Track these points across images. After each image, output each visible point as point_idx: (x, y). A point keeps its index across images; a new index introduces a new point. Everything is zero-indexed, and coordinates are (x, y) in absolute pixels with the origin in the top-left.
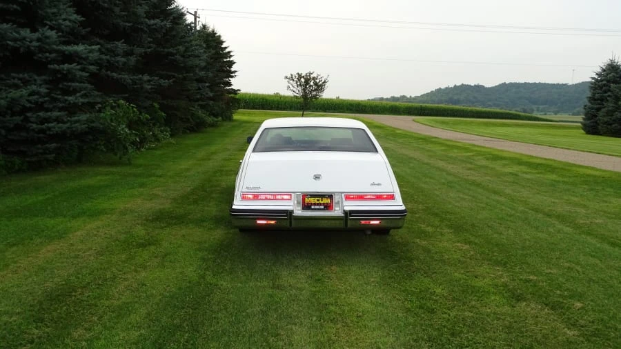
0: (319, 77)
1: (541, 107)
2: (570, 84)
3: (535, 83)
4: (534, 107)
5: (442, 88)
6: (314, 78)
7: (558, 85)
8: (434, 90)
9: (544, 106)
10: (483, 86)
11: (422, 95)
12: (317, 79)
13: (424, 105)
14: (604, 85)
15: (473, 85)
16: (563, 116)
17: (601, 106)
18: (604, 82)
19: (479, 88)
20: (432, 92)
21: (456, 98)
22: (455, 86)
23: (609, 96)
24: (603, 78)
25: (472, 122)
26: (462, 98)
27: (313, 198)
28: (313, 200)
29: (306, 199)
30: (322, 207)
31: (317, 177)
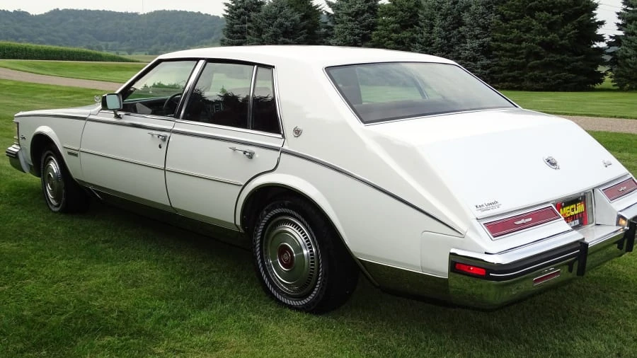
1: (110, 44)
2: (141, 13)
3: (98, 11)
4: (102, 44)
7: (127, 14)
9: (114, 43)
14: (242, 14)
16: (139, 56)
17: (242, 40)
18: (242, 10)
23: (249, 28)
24: (239, 5)
25: (76, 66)
27: (568, 208)
28: (568, 211)
29: (561, 210)
30: (577, 222)
31: (552, 163)
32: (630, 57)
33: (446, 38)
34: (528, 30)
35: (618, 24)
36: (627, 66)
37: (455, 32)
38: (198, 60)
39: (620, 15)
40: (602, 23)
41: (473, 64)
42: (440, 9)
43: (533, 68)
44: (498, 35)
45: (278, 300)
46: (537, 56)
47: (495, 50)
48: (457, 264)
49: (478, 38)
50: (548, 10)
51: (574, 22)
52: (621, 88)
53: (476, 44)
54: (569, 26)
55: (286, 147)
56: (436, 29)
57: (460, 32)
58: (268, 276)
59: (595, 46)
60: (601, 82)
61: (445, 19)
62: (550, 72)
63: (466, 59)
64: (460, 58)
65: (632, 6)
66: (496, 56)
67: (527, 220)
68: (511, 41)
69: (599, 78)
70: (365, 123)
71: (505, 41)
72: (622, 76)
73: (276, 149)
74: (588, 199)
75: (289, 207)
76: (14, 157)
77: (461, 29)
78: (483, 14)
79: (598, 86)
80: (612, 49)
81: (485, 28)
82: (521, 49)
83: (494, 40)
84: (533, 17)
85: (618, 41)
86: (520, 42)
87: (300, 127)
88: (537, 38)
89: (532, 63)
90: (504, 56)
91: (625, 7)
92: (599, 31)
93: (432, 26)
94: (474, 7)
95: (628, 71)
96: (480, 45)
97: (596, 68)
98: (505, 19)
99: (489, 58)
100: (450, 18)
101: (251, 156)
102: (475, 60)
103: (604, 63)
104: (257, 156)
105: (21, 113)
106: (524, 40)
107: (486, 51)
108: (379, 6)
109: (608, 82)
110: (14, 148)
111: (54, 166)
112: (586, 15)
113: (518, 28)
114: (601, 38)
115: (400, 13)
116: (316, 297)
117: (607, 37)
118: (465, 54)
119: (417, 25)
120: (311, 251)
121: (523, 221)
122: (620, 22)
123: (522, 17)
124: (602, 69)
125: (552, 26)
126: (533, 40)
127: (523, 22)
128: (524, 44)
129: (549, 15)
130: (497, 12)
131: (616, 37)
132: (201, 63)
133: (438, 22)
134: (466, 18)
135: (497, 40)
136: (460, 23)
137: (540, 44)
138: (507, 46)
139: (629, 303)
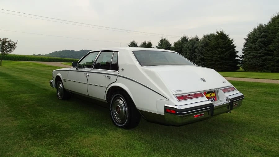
0: (11, 41)
5: (58, 51)
6: (8, 41)
8: (54, 52)
10: (74, 51)
11: (48, 54)
12: (10, 42)
13: (56, 58)
15: (70, 50)
19: (73, 52)
20: (53, 53)
21: (63, 55)
22: (63, 50)
26: (66, 55)
27: (208, 94)
28: (208, 95)
29: (206, 95)
30: (212, 99)
31: (203, 80)
32: (247, 61)
33: (191, 56)
34: (215, 54)
35: (242, 52)
36: (246, 64)
37: (193, 54)
38: (99, 51)
39: (243, 50)
40: (238, 52)
41: (199, 63)
42: (189, 48)
43: (217, 65)
44: (206, 55)
45: (116, 125)
46: (218, 61)
47: (206, 59)
48: (167, 109)
49: (200, 56)
50: (221, 48)
51: (229, 51)
52: (245, 71)
53: (200, 58)
54: (227, 53)
55: (119, 75)
56: (188, 53)
57: (195, 54)
58: (113, 117)
59: (236, 59)
60: (239, 69)
61: (190, 51)
62: (223, 66)
63: (197, 62)
64: (195, 62)
65: (246, 47)
66: (206, 61)
67: (192, 96)
68: (210, 57)
69: (238, 68)
70: (142, 66)
71: (208, 57)
72: (245, 67)
73: (116, 75)
74: (216, 92)
75: (120, 93)
76: (51, 83)
77: (195, 53)
78: (201, 49)
79: (238, 70)
80: (241, 59)
81: (202, 53)
82: (213, 59)
83: (205, 57)
84: (216, 50)
85: (243, 57)
86: (213, 57)
87: (123, 68)
88: (218, 56)
89: (217, 63)
90: (208, 61)
91: (244, 47)
92: (237, 54)
93: (186, 53)
94: (199, 47)
95: (247, 65)
96: (201, 58)
97: (237, 65)
98: (208, 50)
99: (204, 62)
100: (191, 50)
101: (109, 78)
102: (199, 62)
103: (239, 63)
104: (111, 78)
105: (55, 70)
106: (214, 57)
107: (203, 60)
108: (171, 47)
109: (241, 69)
110: (51, 81)
111: (61, 85)
112: (232, 49)
113: (212, 53)
114: (238, 56)
115: (177, 49)
116: (126, 123)
117: (240, 56)
118: (196, 61)
119: (182, 52)
120: (126, 109)
121: (190, 96)
122: (243, 51)
123: (213, 50)
124: (239, 65)
125: (222, 53)
126: (217, 57)
127: (213, 51)
128: (214, 58)
129: (221, 49)
130: (205, 49)
131: (242, 56)
132: (100, 52)
133: (188, 51)
134: (196, 50)
135: (206, 57)
136: (194, 52)
137: (219, 58)
138: (209, 58)
139: (234, 129)
